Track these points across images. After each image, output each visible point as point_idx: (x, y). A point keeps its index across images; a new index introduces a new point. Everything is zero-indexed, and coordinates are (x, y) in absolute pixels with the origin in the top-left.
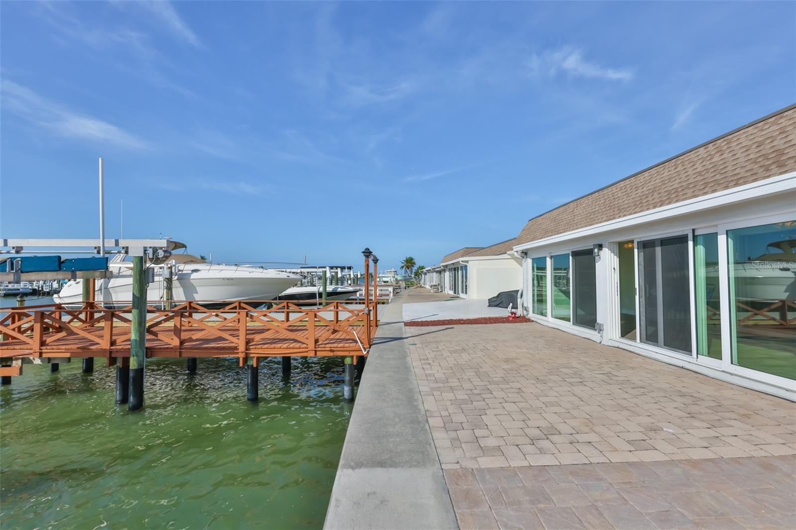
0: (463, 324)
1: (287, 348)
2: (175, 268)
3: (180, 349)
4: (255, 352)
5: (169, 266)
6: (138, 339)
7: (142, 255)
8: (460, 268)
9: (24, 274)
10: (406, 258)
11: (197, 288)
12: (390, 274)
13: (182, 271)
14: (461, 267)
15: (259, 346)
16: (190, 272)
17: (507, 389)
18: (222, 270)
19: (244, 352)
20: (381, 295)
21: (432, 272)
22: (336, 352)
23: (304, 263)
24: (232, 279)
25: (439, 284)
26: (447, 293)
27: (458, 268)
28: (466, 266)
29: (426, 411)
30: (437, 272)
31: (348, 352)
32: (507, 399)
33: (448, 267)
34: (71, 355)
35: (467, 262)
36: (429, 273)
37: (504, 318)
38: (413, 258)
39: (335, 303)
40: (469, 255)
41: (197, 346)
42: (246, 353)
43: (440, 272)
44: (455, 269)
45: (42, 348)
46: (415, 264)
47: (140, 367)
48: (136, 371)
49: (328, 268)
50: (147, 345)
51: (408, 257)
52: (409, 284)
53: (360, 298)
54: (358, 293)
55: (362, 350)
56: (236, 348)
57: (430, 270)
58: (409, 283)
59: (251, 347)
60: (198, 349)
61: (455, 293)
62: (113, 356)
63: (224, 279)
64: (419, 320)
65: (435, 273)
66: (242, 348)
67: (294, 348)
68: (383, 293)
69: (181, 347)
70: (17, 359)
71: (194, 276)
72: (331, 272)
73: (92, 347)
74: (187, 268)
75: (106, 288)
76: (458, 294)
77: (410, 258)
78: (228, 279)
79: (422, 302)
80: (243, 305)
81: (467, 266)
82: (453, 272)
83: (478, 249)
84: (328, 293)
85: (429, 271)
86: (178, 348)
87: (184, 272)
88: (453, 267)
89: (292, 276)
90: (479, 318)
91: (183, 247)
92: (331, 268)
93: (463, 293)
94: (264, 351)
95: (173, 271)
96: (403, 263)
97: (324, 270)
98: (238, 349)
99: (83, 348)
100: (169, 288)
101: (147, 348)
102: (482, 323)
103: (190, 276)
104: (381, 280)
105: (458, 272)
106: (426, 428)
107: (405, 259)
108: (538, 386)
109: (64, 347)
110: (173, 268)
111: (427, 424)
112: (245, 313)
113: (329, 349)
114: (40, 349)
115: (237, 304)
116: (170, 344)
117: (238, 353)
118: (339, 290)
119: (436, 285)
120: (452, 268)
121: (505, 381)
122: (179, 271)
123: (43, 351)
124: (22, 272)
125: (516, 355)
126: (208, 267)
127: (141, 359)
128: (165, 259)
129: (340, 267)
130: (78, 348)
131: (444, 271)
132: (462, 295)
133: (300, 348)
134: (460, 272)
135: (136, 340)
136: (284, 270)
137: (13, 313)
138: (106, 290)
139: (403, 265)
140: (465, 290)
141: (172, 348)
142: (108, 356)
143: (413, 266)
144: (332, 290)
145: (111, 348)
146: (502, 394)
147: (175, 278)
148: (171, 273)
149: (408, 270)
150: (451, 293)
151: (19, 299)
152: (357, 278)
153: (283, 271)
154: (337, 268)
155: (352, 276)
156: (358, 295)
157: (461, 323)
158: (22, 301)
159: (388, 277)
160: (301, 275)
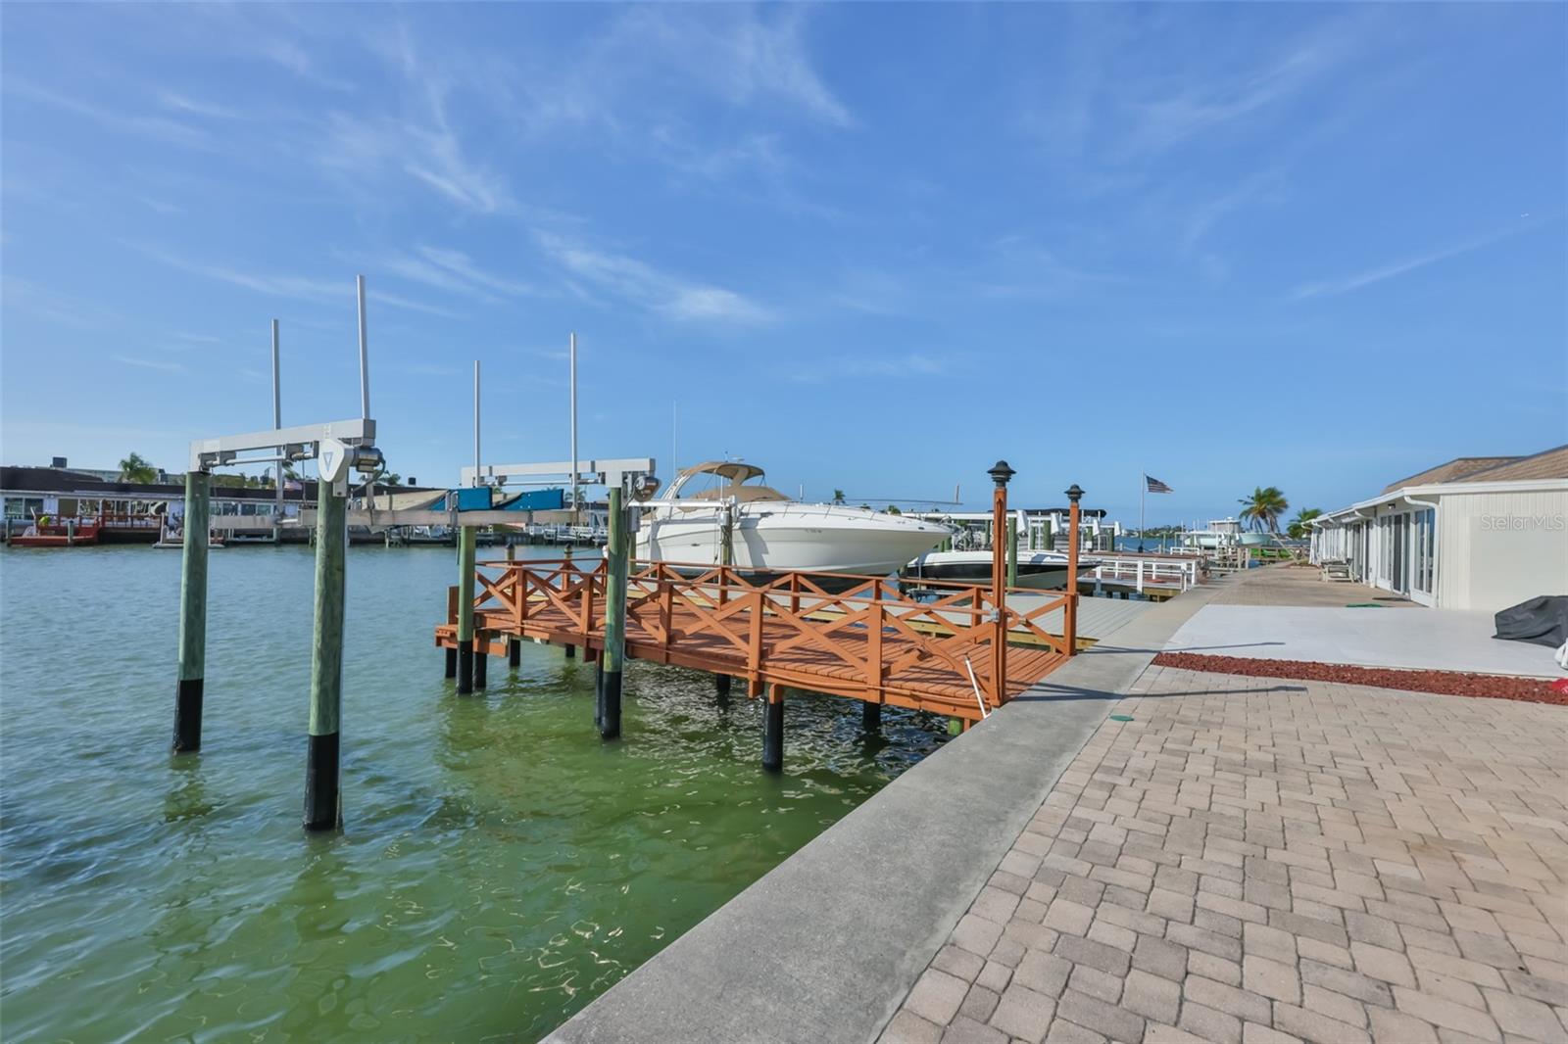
0: (1349, 682)
1: (828, 676)
2: (736, 510)
3: (667, 649)
4: (776, 674)
5: (728, 505)
6: (613, 624)
7: (620, 486)
8: (1413, 517)
9: (462, 514)
10: (1258, 490)
11: (768, 545)
12: (1219, 529)
13: (747, 514)
14: (1416, 513)
15: (781, 664)
16: (759, 516)
17: (1322, 964)
18: (805, 514)
19: (756, 671)
20: (1162, 579)
21: (1335, 528)
22: (924, 703)
23: (955, 501)
24: (820, 530)
25: (1348, 561)
26: (1372, 586)
27: (1408, 516)
28: (1431, 512)
29: (951, 944)
30: (1347, 526)
31: (952, 708)
32: (1286, 1013)
33: (1379, 515)
34: (550, 636)
35: (1436, 498)
36: (1327, 528)
37: (1536, 683)
38: (1279, 489)
39: (975, 590)
40: (1471, 478)
41: (691, 649)
42: (760, 675)
43: (1356, 527)
44: (1398, 520)
45: (524, 621)
46: (1286, 506)
47: (616, 671)
48: (610, 674)
49: (1020, 512)
50: (627, 635)
51: (1263, 490)
52: (1268, 554)
53: (1104, 581)
54: (1098, 570)
55: (980, 709)
56: (743, 661)
57: (1326, 521)
58: (1275, 553)
59: (767, 664)
60: (690, 653)
61: (1397, 586)
62: (591, 646)
63: (806, 529)
64: (1207, 653)
65: (1342, 531)
66: (753, 662)
67: (840, 678)
68: (1167, 573)
69: (670, 647)
70: (504, 633)
71: (763, 524)
72: (1026, 522)
73: (570, 629)
74: (754, 509)
75: (654, 540)
76: (1406, 589)
77: (1269, 489)
78: (813, 530)
79: (1274, 604)
80: (801, 580)
81: (1433, 510)
82: (1393, 526)
83: (1506, 461)
84: (1019, 566)
85: (1326, 524)
86: (665, 646)
87: (749, 517)
88: (1391, 512)
89: (930, 527)
90: (1427, 672)
91: (760, 474)
92: (1030, 513)
93: (1421, 588)
94: (788, 675)
95: (733, 515)
96: (1246, 503)
97: (1047, 518)
98: (747, 664)
99: (561, 628)
100: (727, 543)
101: (628, 641)
102: (1431, 690)
103: (757, 524)
104: (1195, 543)
105: (1407, 527)
106: (889, 1005)
107: (1253, 495)
108: (1500, 1004)
109: (542, 624)
110: (733, 509)
111: (906, 992)
112: (759, 596)
113: (908, 692)
114: (522, 624)
115: (790, 578)
116: (655, 639)
117: (746, 671)
118: (1047, 561)
119: (1340, 563)
120: (1390, 517)
121: (1344, 929)
122: (742, 514)
123: (525, 626)
124: (459, 511)
125: (1489, 832)
126: (782, 509)
127: (618, 656)
128: (648, 492)
129: (1056, 511)
130: (557, 628)
131: (1368, 524)
132: (1416, 595)
133: (852, 680)
134: (1412, 526)
135: (611, 625)
136: (917, 516)
137: (512, 569)
138: (653, 541)
139: (1247, 507)
140: (1426, 580)
141: (656, 646)
142: (585, 645)
143: (1279, 511)
144: (1030, 560)
145: (590, 633)
146: (1280, 983)
147: (736, 526)
148: (730, 518)
149: (1262, 522)
150: (1386, 585)
151: (566, 550)
152: (1113, 538)
153: (915, 518)
154: (1046, 513)
155: (1096, 532)
156: (1099, 576)
157: (1343, 680)
158: (569, 553)
159: (1214, 537)
160: (949, 526)
